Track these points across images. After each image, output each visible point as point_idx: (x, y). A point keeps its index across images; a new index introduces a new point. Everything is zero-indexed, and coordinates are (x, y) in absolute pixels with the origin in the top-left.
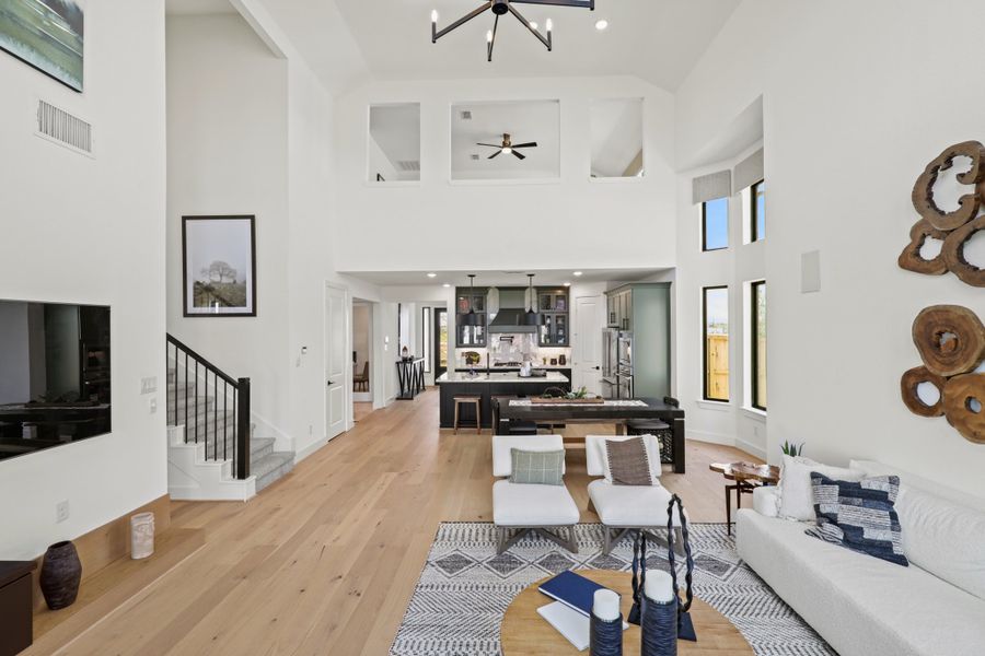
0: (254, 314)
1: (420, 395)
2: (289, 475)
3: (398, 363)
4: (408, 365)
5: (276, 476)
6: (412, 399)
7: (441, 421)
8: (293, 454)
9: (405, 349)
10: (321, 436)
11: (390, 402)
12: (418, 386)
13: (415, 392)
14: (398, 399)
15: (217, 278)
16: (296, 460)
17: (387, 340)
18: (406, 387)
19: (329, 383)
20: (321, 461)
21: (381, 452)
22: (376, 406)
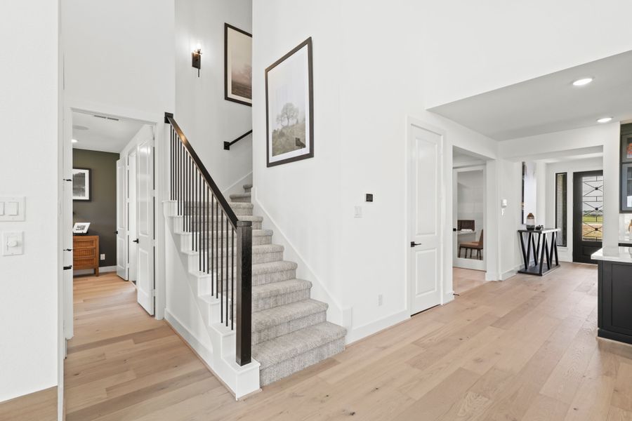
0: (311, 155)
1: (552, 271)
2: (331, 362)
3: (520, 232)
4: (536, 235)
5: (310, 360)
6: (540, 275)
7: (600, 324)
8: (344, 332)
9: (531, 216)
10: (398, 309)
11: (510, 276)
12: (549, 260)
13: (545, 267)
14: (519, 272)
15: (285, 123)
16: (350, 340)
17: (505, 202)
18: (532, 259)
19: (413, 244)
20: (385, 348)
21: (478, 361)
22: (489, 277)
